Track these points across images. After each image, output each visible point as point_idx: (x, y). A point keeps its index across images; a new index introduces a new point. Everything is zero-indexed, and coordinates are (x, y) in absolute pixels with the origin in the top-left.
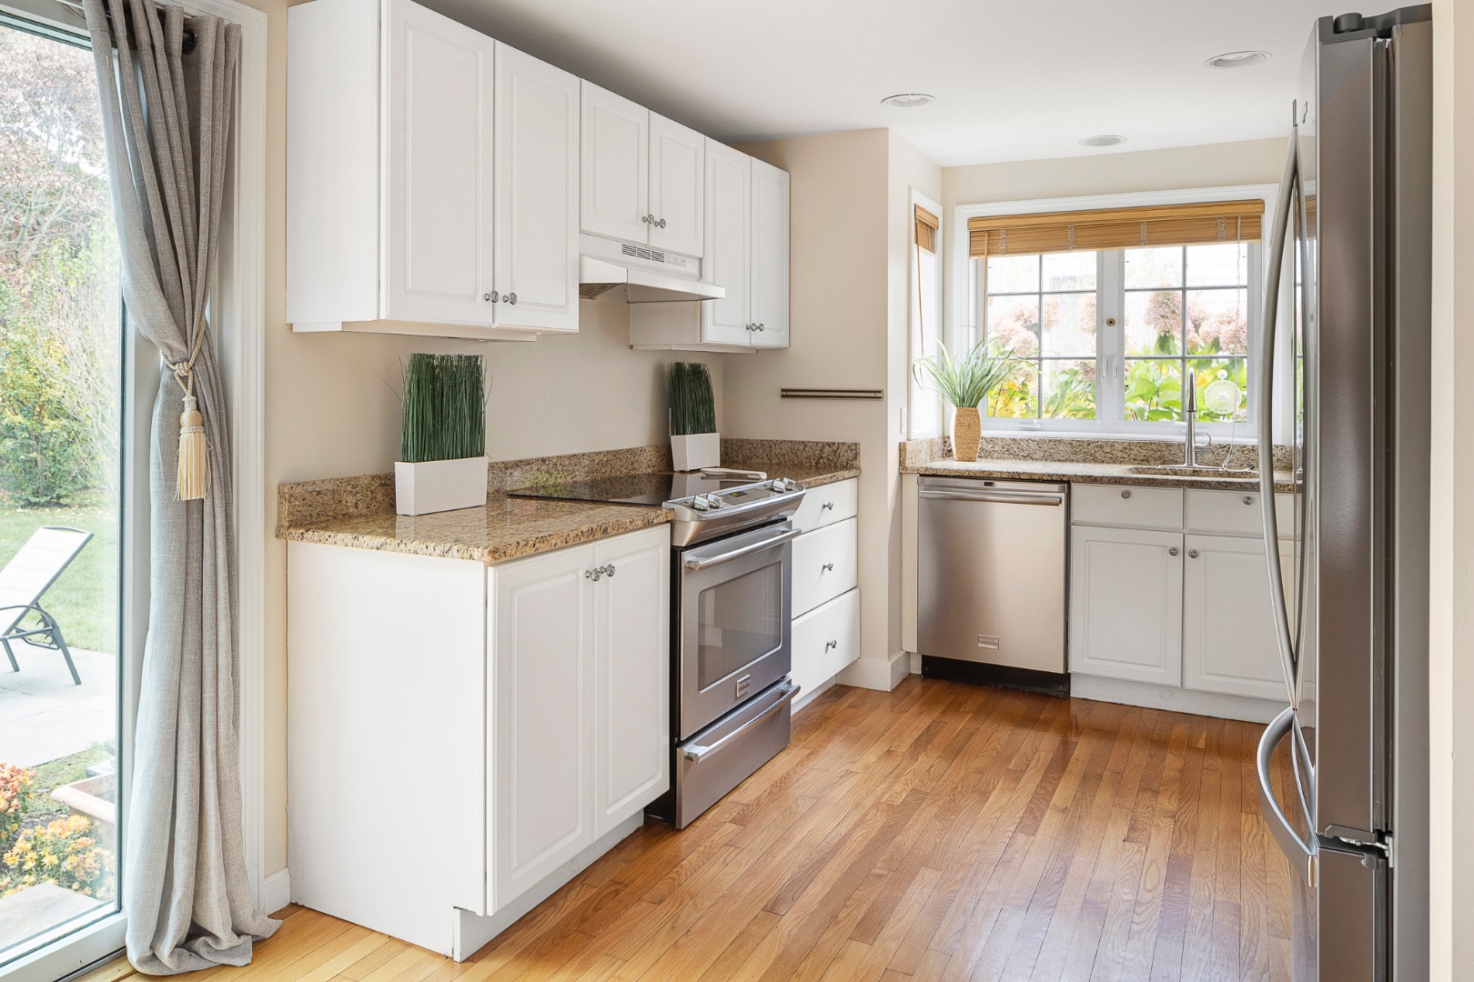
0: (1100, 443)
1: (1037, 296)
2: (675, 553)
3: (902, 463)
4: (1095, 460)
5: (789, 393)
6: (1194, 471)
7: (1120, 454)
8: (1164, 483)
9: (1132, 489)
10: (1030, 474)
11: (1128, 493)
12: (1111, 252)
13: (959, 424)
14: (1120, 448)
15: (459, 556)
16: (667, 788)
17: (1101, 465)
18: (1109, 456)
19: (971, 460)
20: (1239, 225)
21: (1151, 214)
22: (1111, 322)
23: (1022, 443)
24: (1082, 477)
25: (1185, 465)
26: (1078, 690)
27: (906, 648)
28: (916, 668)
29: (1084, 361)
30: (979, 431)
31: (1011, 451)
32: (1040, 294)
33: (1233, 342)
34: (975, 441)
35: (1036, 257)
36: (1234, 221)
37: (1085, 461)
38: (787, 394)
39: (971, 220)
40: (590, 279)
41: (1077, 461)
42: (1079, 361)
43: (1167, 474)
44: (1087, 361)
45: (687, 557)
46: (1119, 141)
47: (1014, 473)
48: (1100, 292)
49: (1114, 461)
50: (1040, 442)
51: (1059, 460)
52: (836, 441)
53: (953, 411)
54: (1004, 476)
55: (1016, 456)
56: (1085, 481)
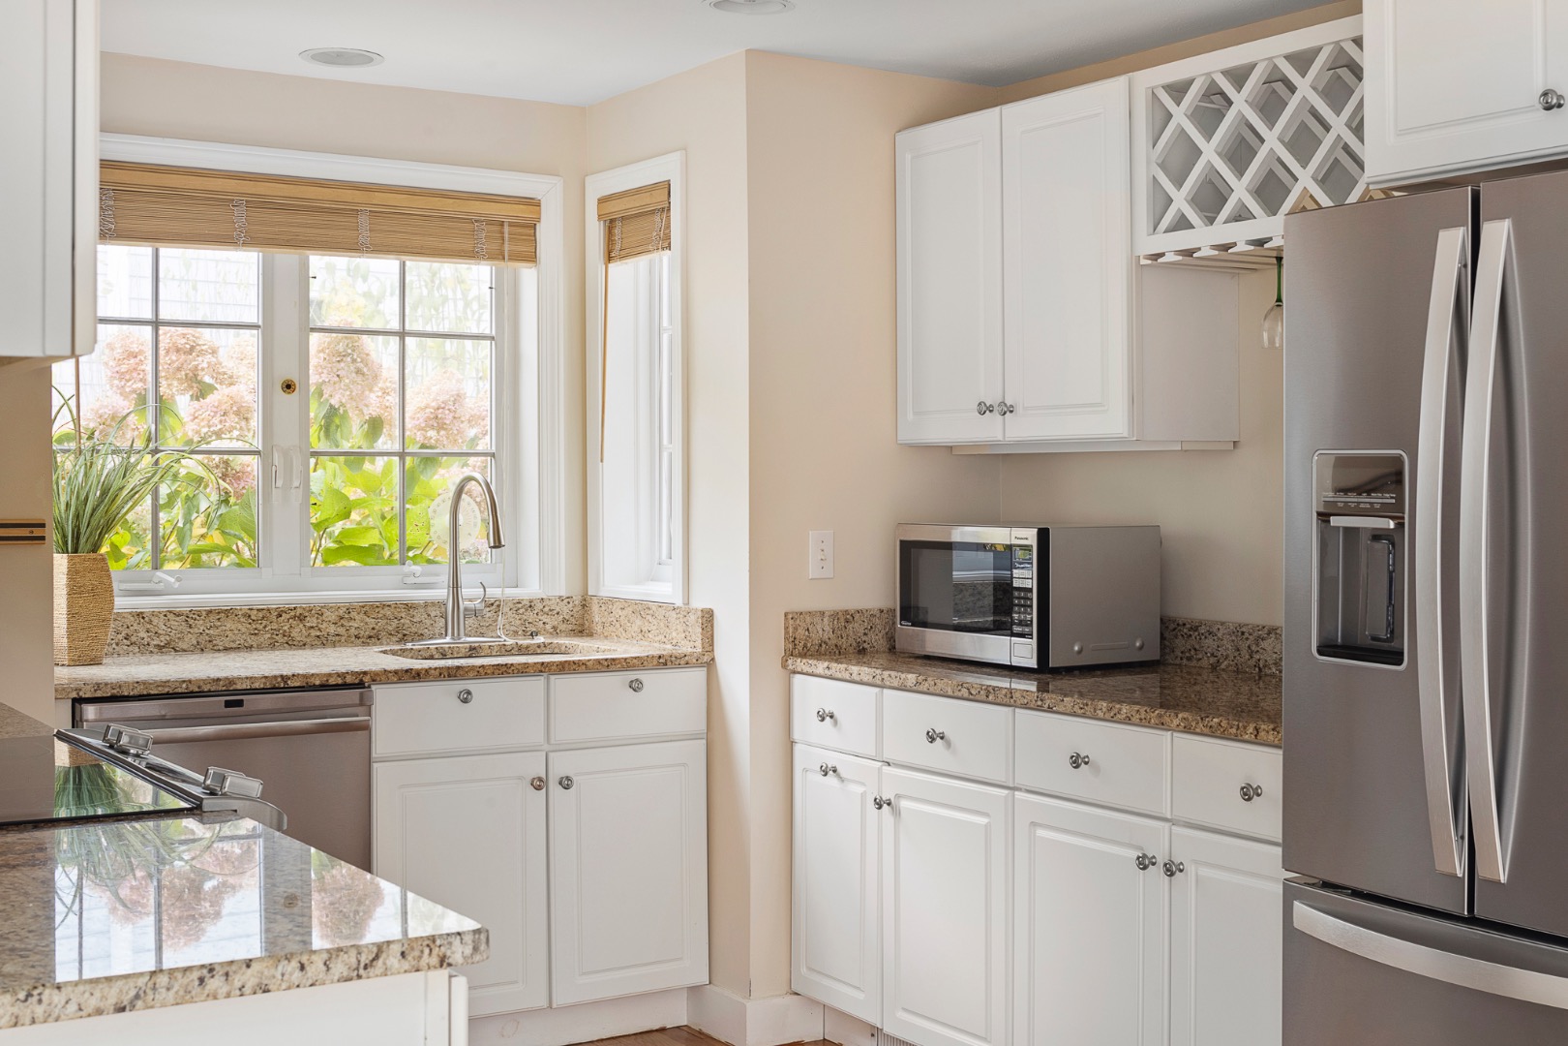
0: (299, 611)
1: (148, 329)
4: (291, 644)
7: (332, 629)
8: (523, 671)
9: (473, 685)
10: (305, 676)
11: (469, 693)
12: (286, 258)
13: (75, 590)
14: (333, 617)
17: (301, 652)
18: (314, 633)
19: (95, 662)
20: (506, 236)
21: (378, 198)
22: (288, 387)
23: (155, 621)
24: (396, 672)
25: (448, 639)
29: (226, 457)
30: (112, 602)
31: (133, 639)
32: (156, 324)
33: (432, 427)
34: (103, 623)
35: (145, 251)
36: (498, 228)
37: (272, 646)
41: (260, 648)
42: (217, 458)
44: (231, 457)
46: (370, 60)
47: (275, 677)
48: (266, 329)
49: (324, 641)
50: (189, 617)
51: (226, 649)
54: (256, 685)
55: (144, 648)
56: (400, 681)
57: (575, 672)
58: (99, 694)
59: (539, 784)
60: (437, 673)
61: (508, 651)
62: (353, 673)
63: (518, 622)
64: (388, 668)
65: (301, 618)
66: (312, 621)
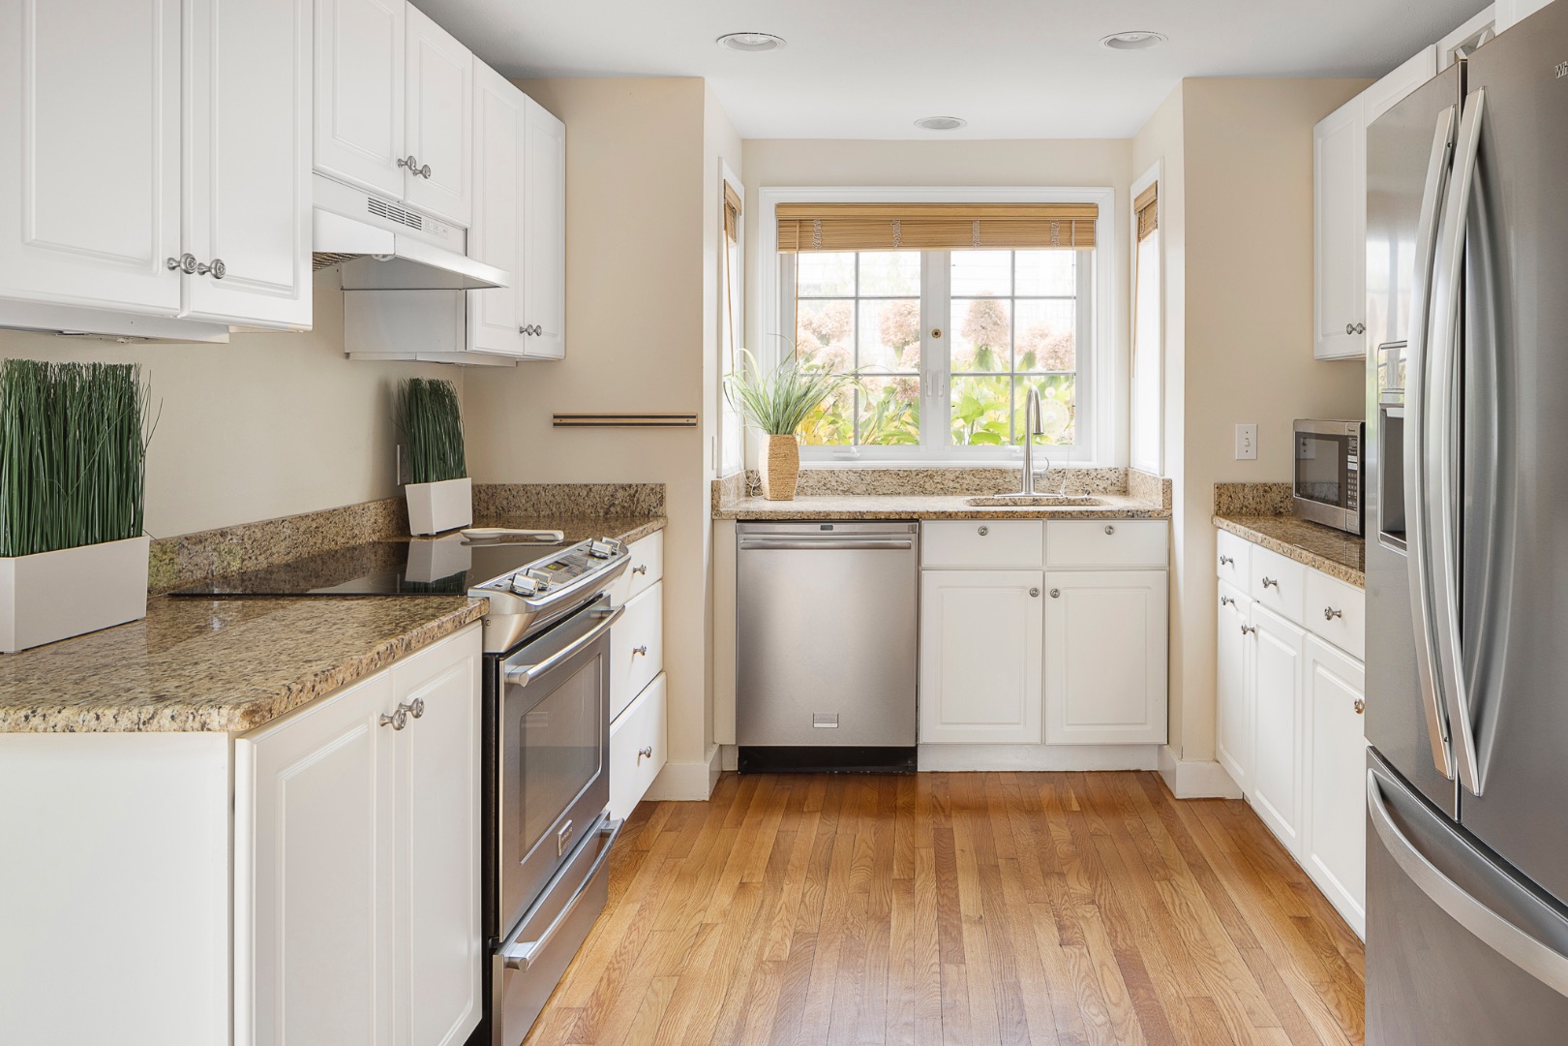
0: (930, 473)
1: (853, 301)
2: (490, 664)
3: (714, 507)
4: (924, 492)
5: (564, 421)
6: (1034, 500)
7: (951, 484)
8: (1024, 516)
9: (989, 524)
10: (874, 513)
11: (985, 529)
12: (936, 253)
13: (773, 456)
14: (952, 477)
15: (175, 726)
16: (479, 1018)
17: (931, 498)
18: (940, 486)
19: (788, 498)
20: (1073, 230)
21: (984, 212)
22: (936, 334)
23: (841, 475)
24: (935, 513)
25: (1023, 493)
26: (925, 763)
27: (719, 740)
28: (731, 764)
29: (904, 378)
30: (798, 463)
31: (828, 486)
32: (857, 299)
33: (1052, 358)
34: (792, 476)
35: (850, 255)
36: (1068, 225)
37: (913, 493)
38: (562, 421)
39: (779, 206)
40: (328, 247)
41: (905, 494)
42: (898, 378)
43: (1007, 505)
44: (907, 378)
45: (506, 667)
46: (959, 124)
47: (856, 513)
48: (924, 297)
49: (945, 492)
50: (861, 474)
51: (884, 494)
52: (634, 482)
53: (763, 441)
54: (843, 517)
55: (834, 491)
56: (938, 519)
57: (1063, 518)
58: (748, 518)
59: (1034, 593)
60: (963, 515)
61: (1070, 503)
62: (906, 513)
63: (1078, 484)
64: (930, 510)
65: (931, 477)
66: (938, 479)
